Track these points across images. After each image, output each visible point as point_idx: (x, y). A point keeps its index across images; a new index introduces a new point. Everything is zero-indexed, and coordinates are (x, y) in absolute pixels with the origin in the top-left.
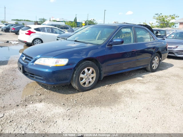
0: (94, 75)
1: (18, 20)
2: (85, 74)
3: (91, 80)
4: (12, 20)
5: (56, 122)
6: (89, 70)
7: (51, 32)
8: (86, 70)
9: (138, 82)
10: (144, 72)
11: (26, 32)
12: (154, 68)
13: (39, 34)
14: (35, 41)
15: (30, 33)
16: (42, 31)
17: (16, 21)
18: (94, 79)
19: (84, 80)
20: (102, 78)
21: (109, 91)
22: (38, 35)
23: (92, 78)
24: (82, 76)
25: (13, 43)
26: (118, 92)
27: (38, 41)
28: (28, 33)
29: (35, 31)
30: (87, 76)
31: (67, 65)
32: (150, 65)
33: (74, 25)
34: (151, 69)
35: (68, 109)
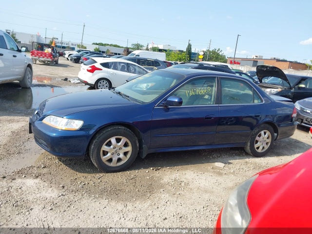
0: (129, 149)
1: (102, 44)
2: (112, 147)
3: (121, 156)
4: (94, 44)
5: (31, 209)
6: (118, 140)
7: (126, 69)
8: (113, 140)
9: (212, 170)
10: (239, 155)
11: (88, 67)
12: (260, 151)
13: (107, 72)
14: (100, 83)
15: (93, 70)
16: (112, 67)
17: (97, 46)
18: (129, 156)
19: (109, 154)
20: (144, 156)
21: (148, 178)
22: (105, 73)
23: (125, 154)
24: (105, 148)
25: (72, 82)
26: (162, 182)
27: (105, 83)
28: (90, 69)
29: (101, 67)
30: (115, 150)
31: (81, 129)
32: (249, 144)
33: (184, 58)
34: (251, 151)
35: (62, 195)
